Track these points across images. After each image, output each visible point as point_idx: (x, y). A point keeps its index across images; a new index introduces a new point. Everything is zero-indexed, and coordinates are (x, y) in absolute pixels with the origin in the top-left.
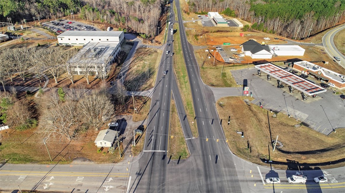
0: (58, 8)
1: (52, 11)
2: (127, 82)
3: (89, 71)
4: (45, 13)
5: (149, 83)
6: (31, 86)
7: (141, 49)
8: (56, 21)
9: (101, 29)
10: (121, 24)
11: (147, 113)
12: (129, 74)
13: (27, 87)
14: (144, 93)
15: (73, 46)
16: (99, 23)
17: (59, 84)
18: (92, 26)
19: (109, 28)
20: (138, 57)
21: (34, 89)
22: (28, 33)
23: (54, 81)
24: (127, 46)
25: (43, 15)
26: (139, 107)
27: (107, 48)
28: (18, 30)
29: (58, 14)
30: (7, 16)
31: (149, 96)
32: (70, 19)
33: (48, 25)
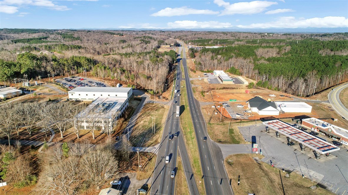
0: (72, 66)
1: (66, 69)
2: (132, 138)
3: (96, 125)
4: (60, 70)
5: (155, 138)
6: (36, 141)
7: (149, 104)
8: (69, 78)
9: (111, 85)
10: (130, 81)
11: (152, 171)
12: (135, 130)
13: (32, 141)
14: (150, 149)
15: (82, 101)
16: (109, 80)
17: (64, 138)
18: (102, 83)
19: (118, 84)
20: (145, 113)
21: (38, 143)
22: (41, 89)
23: (60, 136)
24: (134, 101)
25: (58, 72)
26: (144, 164)
27: (115, 103)
28: (32, 85)
29: (72, 72)
30: (24, 73)
31: (155, 153)
32: (83, 75)
33: (61, 81)
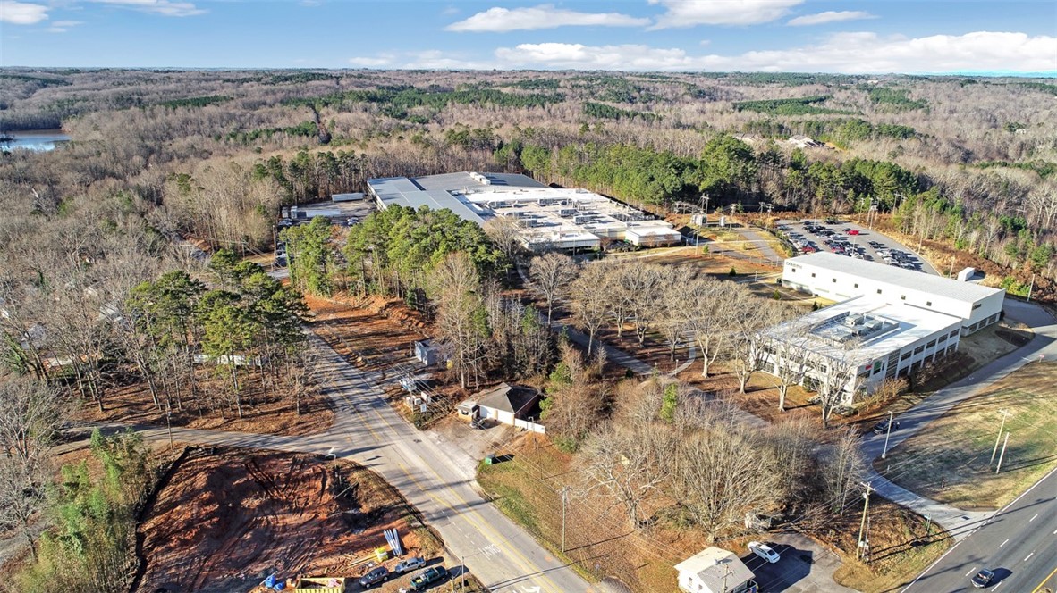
0: (841, 188)
1: (819, 196)
7: (1049, 365)
9: (941, 267)
13: (638, 361)
14: (942, 511)
15: (817, 296)
21: (648, 369)
24: (993, 340)
25: (794, 200)
26: (886, 546)
29: (834, 205)
31: (954, 532)
